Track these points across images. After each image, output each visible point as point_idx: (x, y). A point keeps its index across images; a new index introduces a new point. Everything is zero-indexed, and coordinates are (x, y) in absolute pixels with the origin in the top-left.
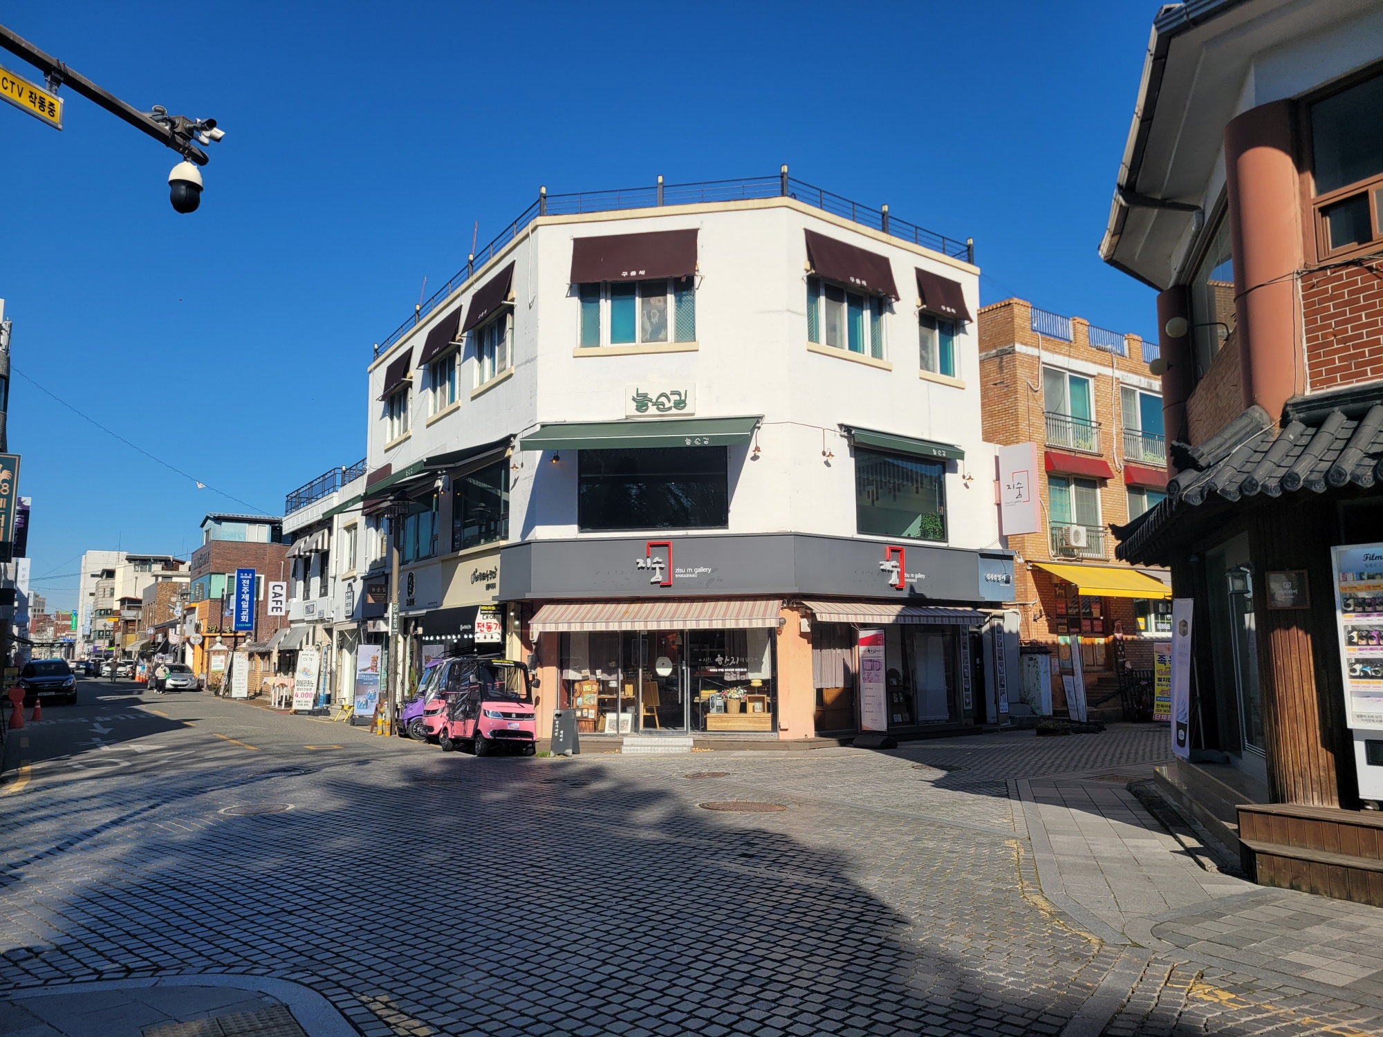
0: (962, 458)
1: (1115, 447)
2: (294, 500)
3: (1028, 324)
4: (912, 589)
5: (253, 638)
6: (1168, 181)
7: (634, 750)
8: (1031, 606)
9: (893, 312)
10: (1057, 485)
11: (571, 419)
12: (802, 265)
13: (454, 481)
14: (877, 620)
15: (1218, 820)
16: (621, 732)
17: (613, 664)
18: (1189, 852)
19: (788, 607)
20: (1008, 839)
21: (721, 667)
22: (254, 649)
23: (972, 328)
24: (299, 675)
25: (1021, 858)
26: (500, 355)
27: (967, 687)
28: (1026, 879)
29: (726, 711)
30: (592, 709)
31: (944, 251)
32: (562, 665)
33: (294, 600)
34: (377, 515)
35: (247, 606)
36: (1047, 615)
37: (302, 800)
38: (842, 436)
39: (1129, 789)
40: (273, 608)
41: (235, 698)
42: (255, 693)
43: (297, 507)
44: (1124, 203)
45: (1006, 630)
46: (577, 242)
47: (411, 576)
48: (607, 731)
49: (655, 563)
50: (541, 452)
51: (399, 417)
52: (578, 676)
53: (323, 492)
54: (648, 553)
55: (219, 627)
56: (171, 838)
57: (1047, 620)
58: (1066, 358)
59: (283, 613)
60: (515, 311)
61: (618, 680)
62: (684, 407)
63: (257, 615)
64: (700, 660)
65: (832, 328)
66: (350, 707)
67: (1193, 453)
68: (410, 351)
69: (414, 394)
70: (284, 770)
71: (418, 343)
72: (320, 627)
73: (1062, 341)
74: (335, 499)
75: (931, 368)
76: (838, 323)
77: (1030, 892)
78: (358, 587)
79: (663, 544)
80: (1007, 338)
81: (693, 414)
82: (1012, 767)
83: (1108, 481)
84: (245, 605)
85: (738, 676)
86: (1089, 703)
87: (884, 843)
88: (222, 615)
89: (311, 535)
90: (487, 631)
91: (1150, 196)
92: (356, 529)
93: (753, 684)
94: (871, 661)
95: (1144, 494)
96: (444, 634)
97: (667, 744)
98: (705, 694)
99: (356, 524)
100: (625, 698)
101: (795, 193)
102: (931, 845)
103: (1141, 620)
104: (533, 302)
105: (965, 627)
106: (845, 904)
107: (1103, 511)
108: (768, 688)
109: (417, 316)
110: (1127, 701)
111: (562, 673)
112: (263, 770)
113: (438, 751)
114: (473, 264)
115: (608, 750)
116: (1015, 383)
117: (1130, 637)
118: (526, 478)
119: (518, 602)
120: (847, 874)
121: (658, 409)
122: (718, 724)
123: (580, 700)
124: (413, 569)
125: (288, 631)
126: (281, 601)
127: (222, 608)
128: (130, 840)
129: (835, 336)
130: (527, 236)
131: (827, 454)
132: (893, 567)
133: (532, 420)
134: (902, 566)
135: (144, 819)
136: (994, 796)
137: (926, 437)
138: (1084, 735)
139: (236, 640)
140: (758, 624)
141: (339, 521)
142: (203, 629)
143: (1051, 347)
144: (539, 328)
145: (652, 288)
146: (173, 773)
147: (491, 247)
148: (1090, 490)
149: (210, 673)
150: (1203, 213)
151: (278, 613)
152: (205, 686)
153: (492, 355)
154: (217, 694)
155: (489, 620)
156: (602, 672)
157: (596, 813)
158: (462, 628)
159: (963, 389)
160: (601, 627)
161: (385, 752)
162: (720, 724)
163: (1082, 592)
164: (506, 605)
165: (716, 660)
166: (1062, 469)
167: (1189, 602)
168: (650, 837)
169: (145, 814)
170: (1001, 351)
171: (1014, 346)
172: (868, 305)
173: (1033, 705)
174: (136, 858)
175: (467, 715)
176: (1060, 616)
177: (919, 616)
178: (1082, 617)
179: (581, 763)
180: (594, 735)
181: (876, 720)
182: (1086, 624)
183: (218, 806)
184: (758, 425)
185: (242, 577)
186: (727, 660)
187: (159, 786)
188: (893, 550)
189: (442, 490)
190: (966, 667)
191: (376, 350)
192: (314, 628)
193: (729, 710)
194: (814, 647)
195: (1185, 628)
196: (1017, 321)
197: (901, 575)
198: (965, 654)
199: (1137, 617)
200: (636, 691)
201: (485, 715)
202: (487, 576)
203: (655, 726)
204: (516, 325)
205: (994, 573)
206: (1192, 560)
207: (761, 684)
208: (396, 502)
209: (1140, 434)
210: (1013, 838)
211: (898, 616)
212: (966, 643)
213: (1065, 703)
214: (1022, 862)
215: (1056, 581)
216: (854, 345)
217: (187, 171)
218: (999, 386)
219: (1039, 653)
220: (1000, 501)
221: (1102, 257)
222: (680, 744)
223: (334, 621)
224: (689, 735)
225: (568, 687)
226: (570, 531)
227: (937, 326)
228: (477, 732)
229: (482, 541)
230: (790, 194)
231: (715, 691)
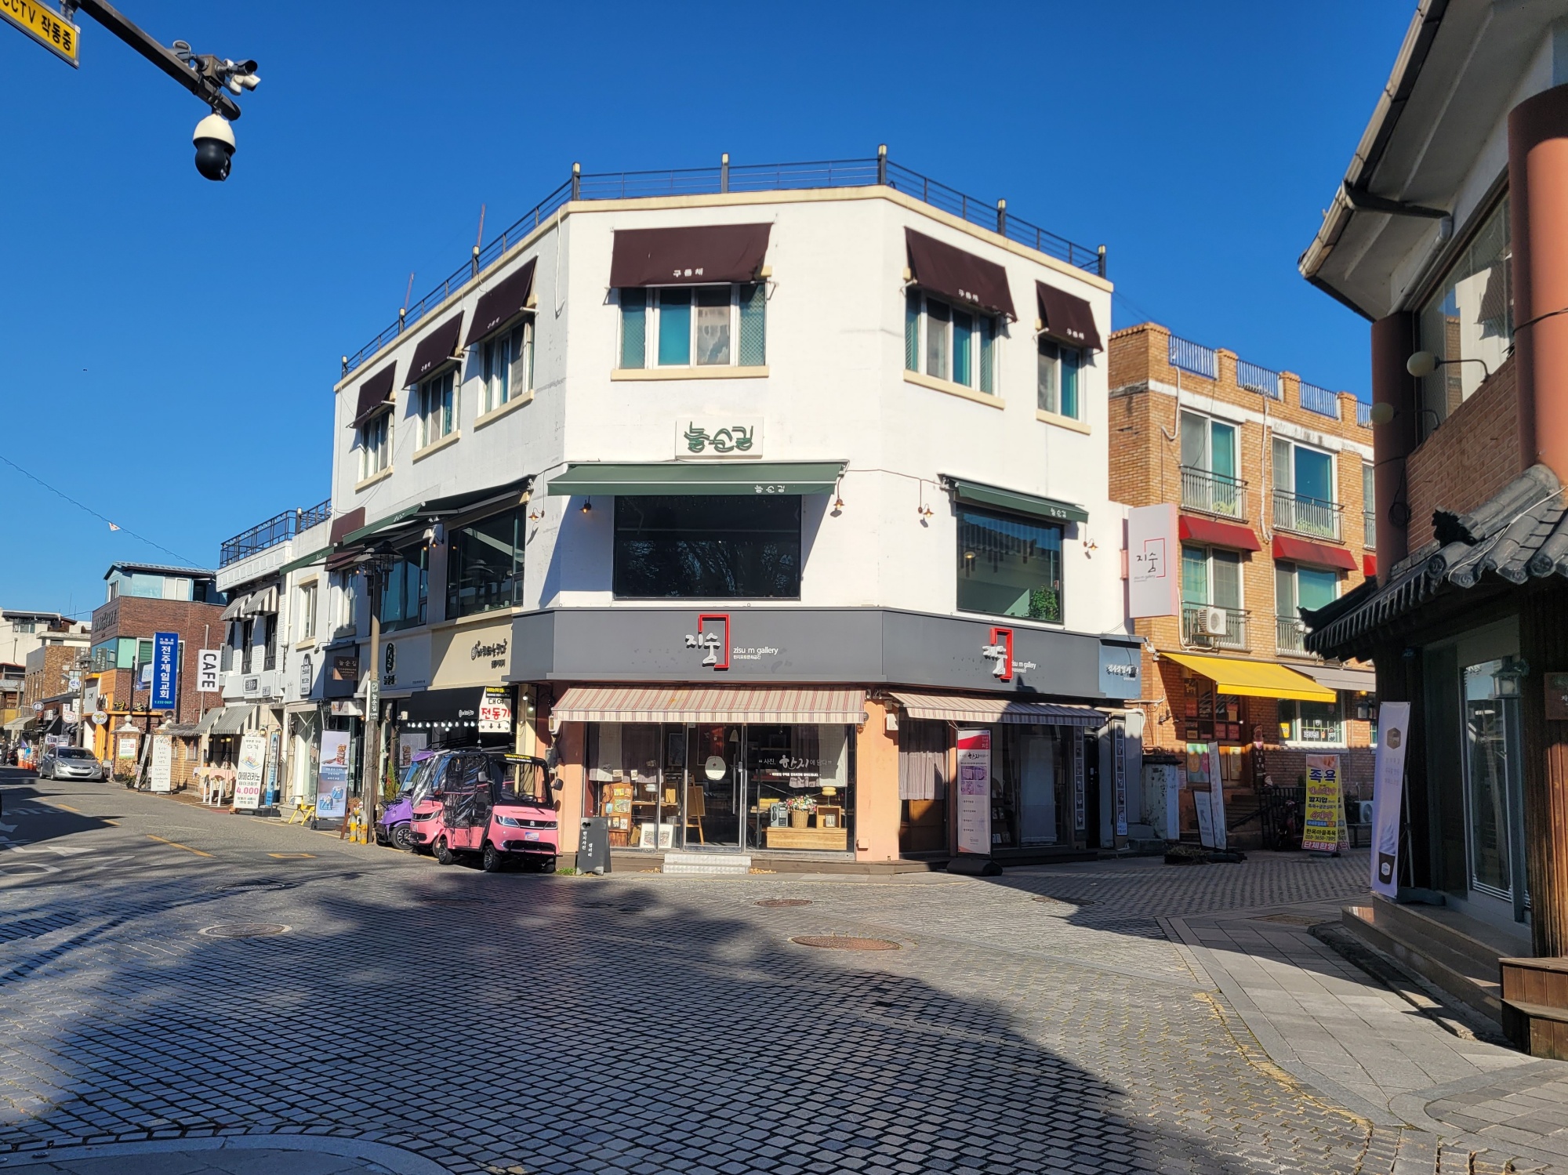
0: (1085, 521)
1: (1262, 512)
2: (231, 549)
3: (1164, 356)
4: (1020, 681)
5: (175, 718)
6: (1414, 179)
7: (678, 869)
8: (1156, 705)
9: (1007, 336)
10: (1191, 558)
11: (606, 458)
12: (900, 272)
13: (450, 532)
14: (979, 718)
15: (1459, 975)
16: (660, 847)
17: (651, 763)
18: (1424, 1012)
19: (872, 700)
20: (1196, 991)
21: (787, 770)
22: (177, 732)
23: (1101, 358)
24: (243, 766)
25: (1224, 1016)
26: (514, 375)
27: (1080, 803)
28: (1245, 1043)
29: (790, 824)
30: (624, 818)
31: (1070, 261)
32: (589, 764)
33: (230, 673)
34: (344, 571)
35: (168, 679)
36: (1175, 717)
37: (297, 920)
38: (942, 489)
39: (1313, 932)
40: (204, 682)
41: (155, 792)
42: (178, 787)
43: (237, 558)
44: (1351, 204)
45: (1127, 734)
46: (619, 235)
47: (390, 648)
48: (643, 845)
49: (708, 641)
50: (569, 497)
51: (375, 449)
52: (608, 777)
53: (271, 541)
54: (700, 627)
55: (128, 704)
56: (154, 964)
57: (1175, 723)
58: (1210, 400)
59: (216, 689)
60: (537, 320)
61: (657, 783)
62: (749, 447)
63: (180, 689)
64: (761, 761)
65: (934, 354)
66: (309, 807)
67: (1464, 522)
68: (392, 368)
69: (397, 420)
70: (258, 883)
71: (404, 357)
72: (265, 708)
73: (1205, 378)
74: (288, 551)
75: (1049, 406)
76: (941, 348)
77: (1255, 1058)
78: (319, 660)
79: (721, 618)
80: (1138, 374)
81: (760, 457)
82: (1155, 902)
83: (1253, 554)
84: (165, 678)
85: (807, 782)
86: (1230, 826)
87: (1046, 993)
88: (132, 689)
89: (253, 594)
90: (493, 718)
91: (1384, 197)
92: (315, 587)
93: (824, 793)
94: (972, 768)
95: (1294, 572)
96: (437, 721)
97: (718, 863)
98: (765, 804)
99: (316, 581)
100: (665, 805)
101: (895, 181)
102: (1104, 996)
103: (1285, 726)
104: (561, 309)
105: (1080, 729)
106: (1035, 1068)
107: (1245, 591)
108: (843, 798)
109: (401, 323)
110: (1268, 824)
111: (588, 773)
112: (232, 882)
113: (434, 864)
114: (480, 259)
115: (645, 868)
116: (1147, 429)
117: (1271, 747)
118: (548, 530)
119: (532, 684)
120: (1019, 1030)
121: (716, 448)
122: (780, 841)
123: (609, 806)
124: (394, 639)
125: (224, 712)
126: (214, 674)
127: (133, 680)
128: (101, 965)
129: (937, 364)
130: (555, 225)
131: (925, 511)
132: (999, 653)
133: (557, 458)
134: (1009, 653)
135: (110, 939)
136: (1150, 937)
137: (1042, 494)
138: (1223, 865)
139: (149, 720)
140: (837, 719)
141: (293, 579)
142: (109, 705)
143: (1191, 385)
144: (569, 343)
145: (713, 298)
146: (118, 883)
147: (504, 238)
148: (1231, 565)
149: (118, 760)
150: (1452, 220)
151: (210, 689)
152: (111, 775)
153: (503, 375)
154: (130, 786)
155: (496, 705)
156: (639, 773)
157: (670, 945)
158: (461, 713)
159: (1088, 434)
160: (642, 718)
161: (369, 864)
162: (783, 841)
163: (1221, 690)
164: (517, 687)
165: (781, 762)
166: (1199, 538)
167: (1404, 708)
168: (752, 978)
169: (109, 933)
170: (1131, 388)
171: (1147, 383)
172: (978, 326)
173: (1156, 827)
174: (122, 987)
175: (472, 822)
176: (1189, 719)
177: (1027, 713)
178: (1215, 720)
179: (619, 884)
180: (626, 850)
181: (977, 840)
182: (1220, 730)
183: (196, 924)
184: (841, 472)
185: (162, 643)
186: (794, 762)
187: (109, 898)
188: (999, 633)
189: (434, 542)
190: (1079, 779)
191: (345, 365)
192: (259, 708)
193: (794, 824)
194: (901, 750)
195: (1397, 739)
196: (1153, 352)
197: (1008, 664)
198: (1079, 761)
199: (1280, 722)
200: (679, 797)
201: (498, 821)
202: (494, 650)
203: (699, 841)
204: (539, 339)
205: (1117, 664)
206: (1405, 655)
207: (834, 793)
208: (378, 556)
209: (1293, 497)
210: (1203, 991)
211: (1003, 713)
212: (1080, 749)
213: (1195, 824)
214: (1227, 1021)
215: (1187, 675)
216: (960, 376)
217: (216, 127)
218: (1126, 432)
219: (1166, 763)
220: (1127, 575)
221: (1304, 273)
222: (735, 863)
223: (284, 701)
224: (744, 853)
225: (595, 789)
226: (604, 599)
227: (1059, 355)
228: (487, 843)
229: (487, 607)
230: (888, 182)
231: (777, 800)
